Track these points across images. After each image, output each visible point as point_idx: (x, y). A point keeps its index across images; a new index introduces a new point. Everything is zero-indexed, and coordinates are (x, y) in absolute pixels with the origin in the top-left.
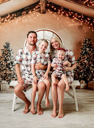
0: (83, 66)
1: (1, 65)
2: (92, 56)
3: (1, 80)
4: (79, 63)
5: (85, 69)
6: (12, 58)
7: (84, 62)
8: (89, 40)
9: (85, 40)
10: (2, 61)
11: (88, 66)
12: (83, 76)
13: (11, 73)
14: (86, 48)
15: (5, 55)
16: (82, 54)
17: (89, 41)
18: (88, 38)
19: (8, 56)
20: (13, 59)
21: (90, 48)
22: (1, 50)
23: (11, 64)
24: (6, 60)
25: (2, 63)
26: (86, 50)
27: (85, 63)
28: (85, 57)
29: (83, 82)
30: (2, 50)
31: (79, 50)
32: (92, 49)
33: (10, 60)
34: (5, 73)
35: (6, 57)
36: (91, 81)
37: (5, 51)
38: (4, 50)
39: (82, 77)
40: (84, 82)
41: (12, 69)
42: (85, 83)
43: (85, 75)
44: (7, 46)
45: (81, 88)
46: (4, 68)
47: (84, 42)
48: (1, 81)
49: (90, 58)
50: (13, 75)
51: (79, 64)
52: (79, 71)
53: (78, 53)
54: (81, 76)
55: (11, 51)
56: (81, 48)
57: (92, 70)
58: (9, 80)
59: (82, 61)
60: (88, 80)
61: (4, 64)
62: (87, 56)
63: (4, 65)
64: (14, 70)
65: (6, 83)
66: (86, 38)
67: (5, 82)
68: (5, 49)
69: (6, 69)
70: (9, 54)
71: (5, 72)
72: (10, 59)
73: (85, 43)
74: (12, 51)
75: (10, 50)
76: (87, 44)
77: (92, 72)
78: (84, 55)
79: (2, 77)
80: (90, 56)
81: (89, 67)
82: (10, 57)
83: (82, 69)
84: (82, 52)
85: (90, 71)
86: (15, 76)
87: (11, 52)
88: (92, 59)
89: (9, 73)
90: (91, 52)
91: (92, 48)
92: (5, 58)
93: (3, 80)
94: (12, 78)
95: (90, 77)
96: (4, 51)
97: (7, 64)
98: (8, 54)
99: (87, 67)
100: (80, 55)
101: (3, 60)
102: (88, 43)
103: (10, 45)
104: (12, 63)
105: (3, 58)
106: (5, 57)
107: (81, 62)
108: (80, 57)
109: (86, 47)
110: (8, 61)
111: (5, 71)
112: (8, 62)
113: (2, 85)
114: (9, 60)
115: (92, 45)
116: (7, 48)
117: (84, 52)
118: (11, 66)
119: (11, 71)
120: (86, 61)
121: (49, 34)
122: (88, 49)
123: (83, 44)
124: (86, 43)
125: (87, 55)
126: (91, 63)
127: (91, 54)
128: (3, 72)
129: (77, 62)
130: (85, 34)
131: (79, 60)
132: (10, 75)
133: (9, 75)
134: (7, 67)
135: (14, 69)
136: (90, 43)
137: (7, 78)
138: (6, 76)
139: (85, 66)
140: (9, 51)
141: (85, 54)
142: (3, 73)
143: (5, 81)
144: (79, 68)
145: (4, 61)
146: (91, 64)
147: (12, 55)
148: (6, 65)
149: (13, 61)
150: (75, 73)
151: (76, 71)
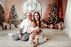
0: (52, 17)
8: (55, 3)
13: (16, 20)
16: (51, 11)
22: (11, 9)
24: (13, 14)
26: (53, 8)
28: (53, 12)
31: (50, 9)
32: (57, 8)
34: (13, 21)
36: (56, 25)
40: (52, 25)
41: (16, 18)
43: (53, 22)
44: (13, 7)
45: (51, 28)
47: (52, 4)
54: (51, 22)
56: (51, 8)
57: (56, 19)
60: (54, 24)
67: (13, 25)
69: (13, 18)
70: (14, 11)
77: (57, 20)
78: (52, 11)
79: (11, 23)
80: (56, 12)
84: (52, 10)
86: (17, 22)
87: (15, 10)
88: (57, 14)
92: (13, 13)
104: (16, 15)
107: (51, 15)
112: (14, 15)
113: (11, 26)
115: (57, 6)
118: (15, 17)
120: (53, 14)
122: (54, 8)
123: (52, 6)
124: (54, 5)
130: (53, 0)
131: (50, 14)
134: (14, 17)
137: (14, 23)
139: (53, 17)
140: (14, 9)
146: (56, 16)
147: (16, 11)
148: (13, 16)
149: (16, 14)
150: (48, 20)
151: (48, 19)
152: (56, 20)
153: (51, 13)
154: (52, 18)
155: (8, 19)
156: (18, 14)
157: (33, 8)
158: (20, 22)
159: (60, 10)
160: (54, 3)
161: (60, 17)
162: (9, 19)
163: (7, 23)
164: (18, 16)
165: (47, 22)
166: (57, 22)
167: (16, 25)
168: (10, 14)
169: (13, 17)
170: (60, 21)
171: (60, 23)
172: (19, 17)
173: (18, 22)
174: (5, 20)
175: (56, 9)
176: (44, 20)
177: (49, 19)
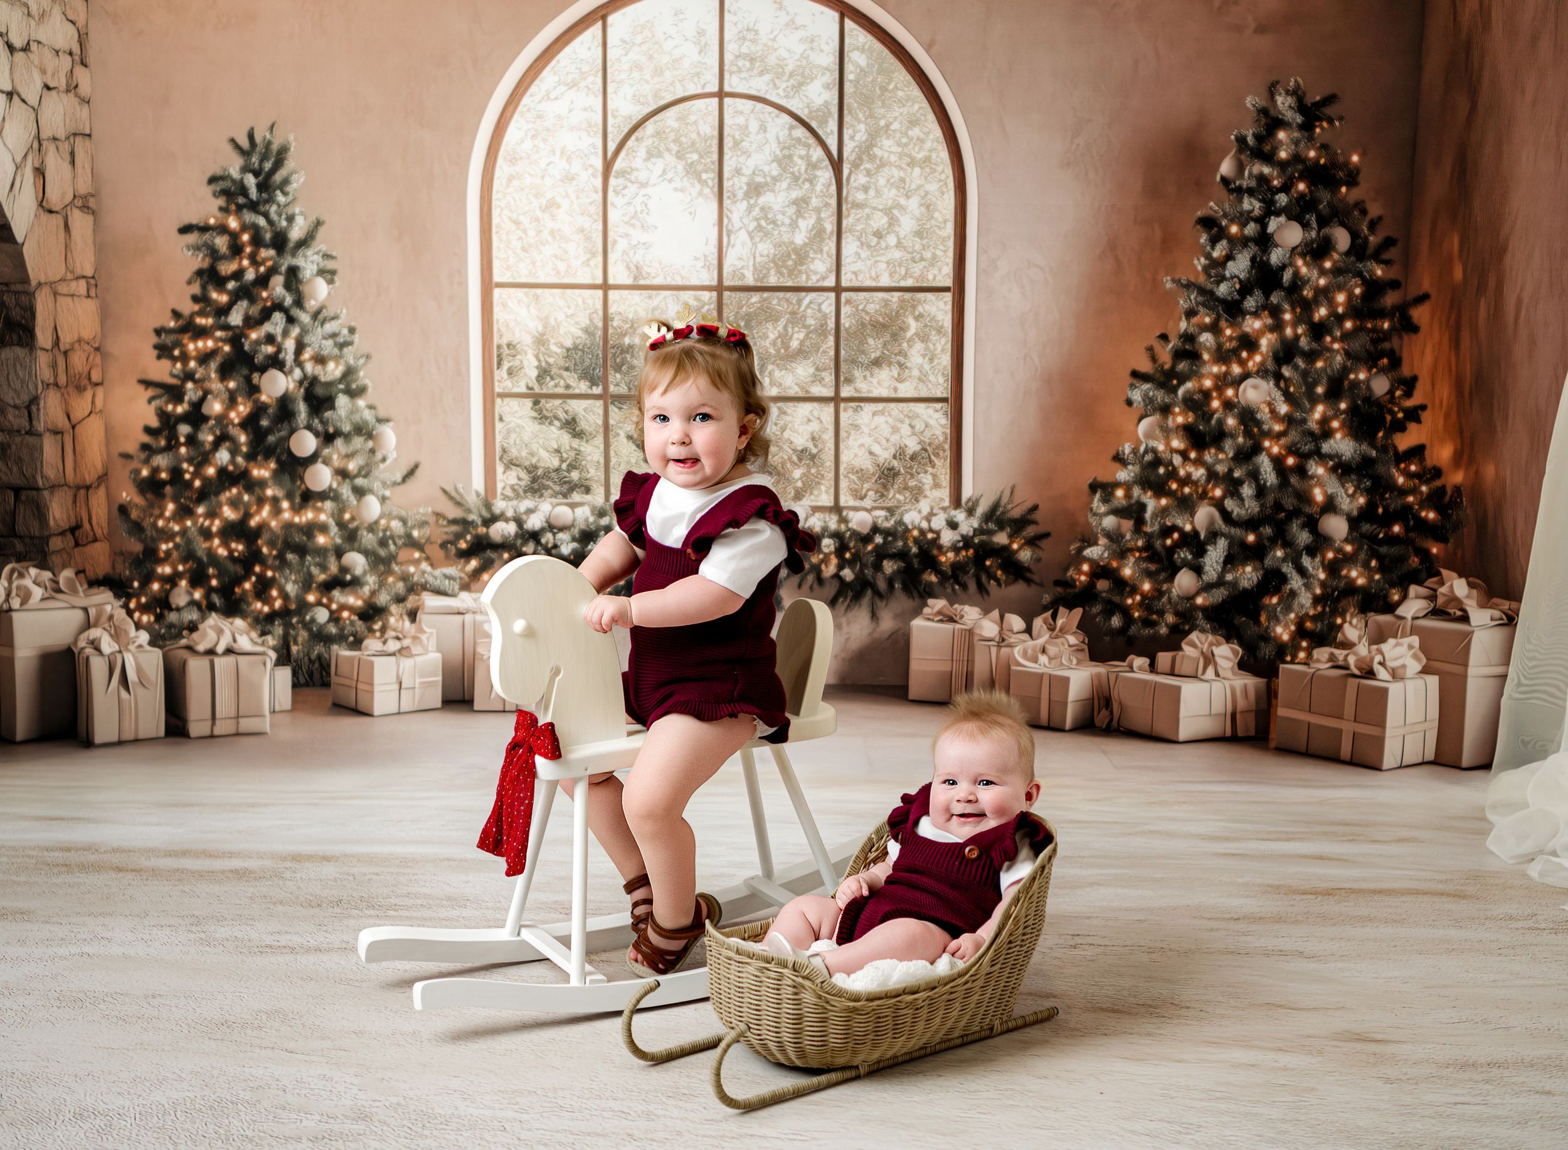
0: (1220, 458)
1: (184, 429)
2: (1340, 319)
3: (193, 615)
4: (1166, 410)
5: (1247, 491)
6: (317, 341)
7: (1228, 405)
8: (1311, 113)
9: (1264, 112)
10: (189, 376)
11: (1291, 450)
12: (1220, 583)
13: (310, 530)
14: (1262, 221)
15: (236, 297)
16: (1209, 298)
17: (1307, 127)
18: (1297, 94)
19: (266, 315)
20: (328, 346)
21: (1323, 222)
22: (185, 230)
23: (302, 409)
24: (241, 363)
25: (191, 391)
26: (1264, 241)
27: (1248, 416)
28: (1249, 343)
29: (1209, 659)
30: (192, 238)
31: (1168, 243)
32: (1342, 239)
33: (289, 357)
34: (237, 530)
35: (251, 322)
36: (1322, 654)
37: (236, 250)
38: (223, 229)
39: (1207, 588)
40: (1226, 653)
41: (321, 477)
42: (1243, 666)
43: (1248, 575)
44: (251, 181)
45: (1183, 734)
46: (223, 456)
47: (1241, 140)
48: (193, 627)
49: (1311, 356)
50: (339, 553)
51: (1166, 432)
52: (1164, 512)
53: (1156, 284)
54: (1185, 581)
55: (303, 243)
56: (1208, 223)
57: (1330, 506)
58: (284, 614)
59: (1207, 395)
60: (1283, 633)
61: (216, 407)
62: (1277, 326)
63: (222, 419)
64: (346, 491)
65: (244, 643)
66: (1272, 94)
67: (237, 632)
68: (233, 223)
69: (242, 478)
70: (277, 285)
71: (229, 513)
72: (290, 345)
73: (1262, 151)
74: (320, 244)
75: (296, 233)
76: (1283, 165)
77: (1336, 526)
78: (1233, 309)
79: (198, 579)
80: (1318, 331)
81: (1301, 470)
82: (291, 320)
83: (1204, 496)
84: (1216, 266)
85: (1312, 524)
86: (356, 561)
87: (308, 263)
88: (1345, 371)
89: (289, 526)
90: (1337, 271)
91: (1339, 215)
92: (236, 339)
93: (211, 607)
94: (328, 587)
95: (1305, 599)
96: (221, 243)
97: (259, 410)
98: (263, 281)
99: (1278, 462)
100: (1190, 313)
101: (204, 358)
102: (1297, 158)
103: (290, 164)
104: (319, 399)
105: (202, 333)
106: (236, 318)
107: (1197, 404)
108: (1189, 337)
109: (1271, 210)
110: (274, 374)
111: (234, 503)
112: (275, 385)
113: (196, 669)
114: (276, 362)
115: (1352, 180)
116: (253, 207)
117: (1240, 266)
118: (305, 443)
119: (308, 497)
120: (1255, 392)
121: (792, 25)
122: (1292, 235)
123: (1226, 167)
124: (1268, 158)
125: (1275, 312)
126: (1324, 421)
127: (1324, 294)
128: (212, 514)
129: (1148, 400)
130: (1261, 29)
131: (1166, 380)
132: (302, 551)
133: (289, 545)
134: (259, 449)
135: (342, 474)
136: (1324, 147)
137: (263, 589)
138: (253, 557)
139: (1245, 456)
140: (280, 242)
141: (1250, 303)
142: (216, 525)
143: (239, 622)
144: (1173, 474)
145: (225, 372)
146: (1327, 434)
147: (319, 291)
148: (249, 423)
149: (333, 371)
150: (1114, 537)
151: (1134, 512)
152: (1321, 541)
153: (1188, 351)
154: (1233, 487)
155: (127, 494)
156: (364, 377)
157: (737, 212)
158: (421, 570)
159: (1425, 282)
160: (1283, 102)
161: (1417, 452)
162: (152, 487)
163: (105, 601)
164: (362, 430)
165: (1100, 571)
166: (1356, 575)
167: (320, 637)
168: (163, 371)
169: (258, 437)
170: (1427, 571)
171: (1413, 606)
172: (389, 436)
173: (381, 562)
174: (58, 511)
175: (1317, 251)
176: (1018, 525)
177: (1152, 504)
